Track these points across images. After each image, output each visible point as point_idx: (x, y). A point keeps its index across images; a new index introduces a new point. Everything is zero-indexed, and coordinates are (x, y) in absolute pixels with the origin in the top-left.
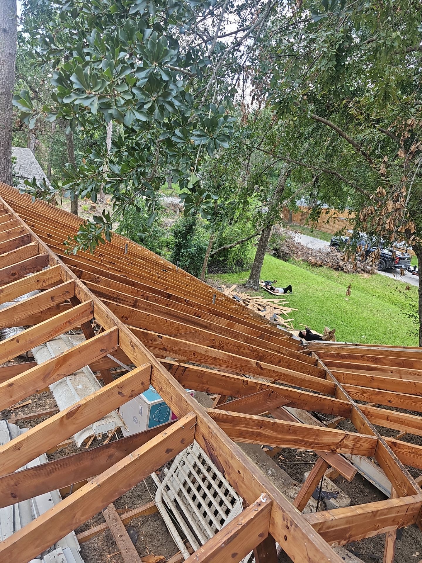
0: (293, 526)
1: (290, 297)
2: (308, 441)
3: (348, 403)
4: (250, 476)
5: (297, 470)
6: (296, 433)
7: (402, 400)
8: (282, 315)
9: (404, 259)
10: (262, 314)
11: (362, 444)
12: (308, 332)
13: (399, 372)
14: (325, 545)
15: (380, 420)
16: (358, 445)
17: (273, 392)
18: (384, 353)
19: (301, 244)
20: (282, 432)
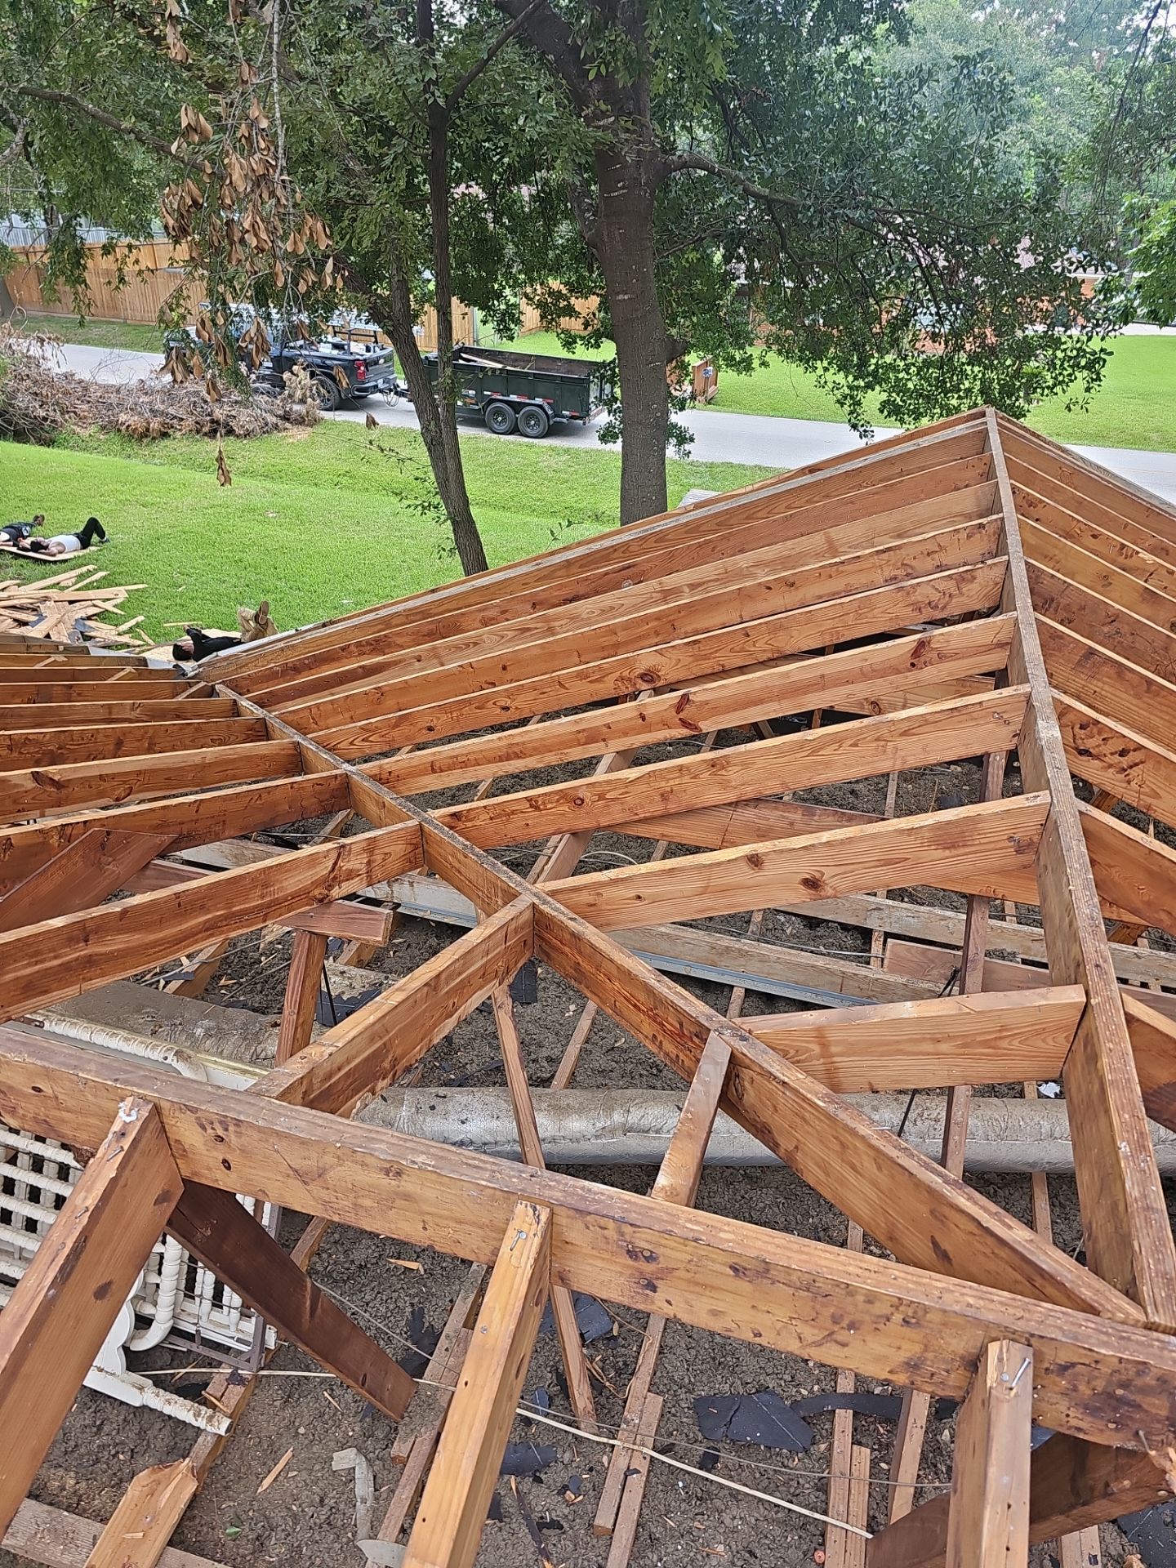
0: (232, 1128)
1: (108, 555)
2: (247, 909)
3: (338, 772)
4: (72, 1081)
5: (274, 988)
6: (202, 907)
7: (455, 715)
8: (103, 616)
9: (376, 363)
10: (36, 632)
11: (386, 850)
12: (198, 637)
13: (435, 654)
14: (320, 1122)
15: (419, 779)
16: (378, 858)
17: (108, 833)
18: (394, 622)
19: (77, 377)
20: (161, 923)
